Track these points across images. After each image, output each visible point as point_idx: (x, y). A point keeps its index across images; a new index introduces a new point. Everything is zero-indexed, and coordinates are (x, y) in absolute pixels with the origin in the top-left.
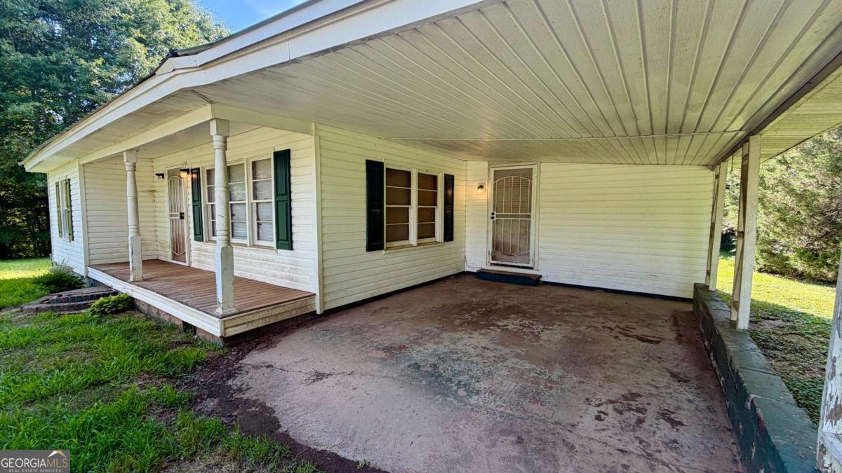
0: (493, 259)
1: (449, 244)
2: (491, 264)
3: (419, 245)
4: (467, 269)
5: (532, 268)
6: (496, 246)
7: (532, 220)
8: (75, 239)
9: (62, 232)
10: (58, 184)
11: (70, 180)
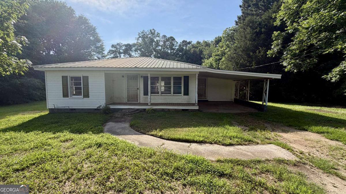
5: (206, 99)
7: (206, 89)
8: (90, 97)
9: (68, 95)
10: (67, 77)
11: (88, 76)
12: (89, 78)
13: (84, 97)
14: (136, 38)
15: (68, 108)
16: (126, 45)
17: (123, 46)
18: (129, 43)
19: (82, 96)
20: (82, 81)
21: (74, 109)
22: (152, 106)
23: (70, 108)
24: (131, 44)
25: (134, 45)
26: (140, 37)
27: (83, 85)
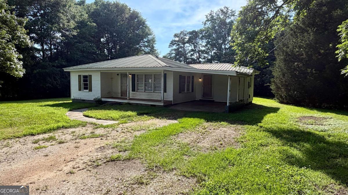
0: (203, 96)
1: (192, 93)
2: (203, 98)
3: (187, 93)
4: (196, 100)
5: (212, 99)
6: (204, 94)
7: (212, 87)
8: (92, 91)
9: (81, 89)
10: (80, 75)
11: (91, 75)
12: (92, 76)
13: (89, 91)
14: (203, 22)
15: (80, 99)
16: (191, 33)
17: (187, 34)
18: (195, 30)
19: (88, 90)
20: (88, 79)
21: (85, 100)
22: (129, 101)
23: (82, 99)
24: (197, 31)
25: (201, 31)
26: (208, 20)
27: (89, 82)
